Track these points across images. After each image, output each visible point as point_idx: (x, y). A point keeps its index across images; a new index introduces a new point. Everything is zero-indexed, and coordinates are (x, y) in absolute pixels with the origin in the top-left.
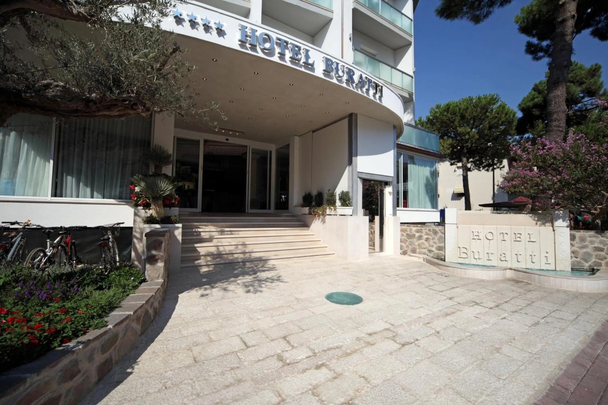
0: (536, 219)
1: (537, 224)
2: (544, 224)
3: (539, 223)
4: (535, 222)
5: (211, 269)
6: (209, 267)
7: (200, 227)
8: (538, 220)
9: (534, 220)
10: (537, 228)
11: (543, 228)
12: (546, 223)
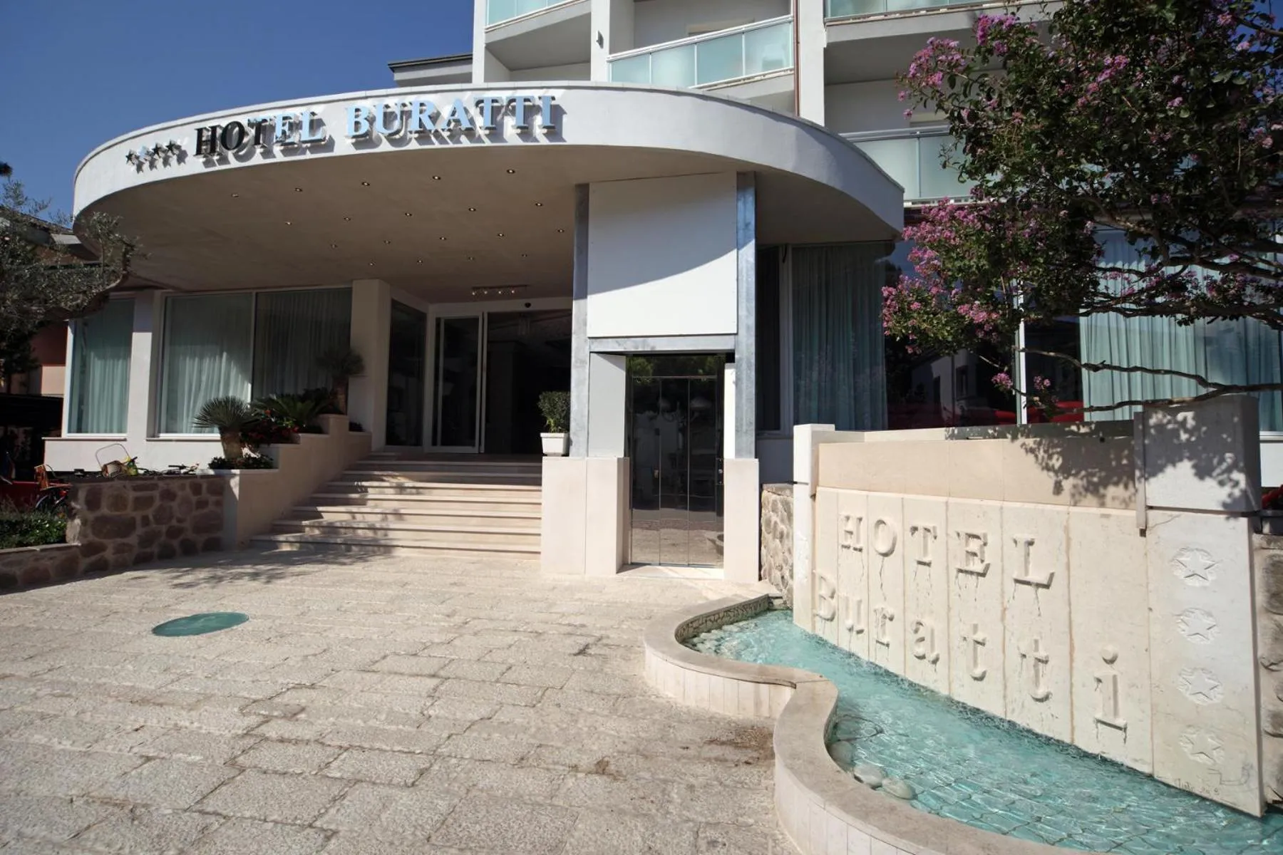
0: (1057, 462)
1: (1058, 489)
2: (1094, 489)
3: (1068, 484)
4: (1049, 480)
5: (295, 549)
6: (291, 546)
7: (385, 478)
8: (1065, 471)
9: (1048, 468)
10: (1060, 509)
11: (1089, 510)
12: (1105, 483)
